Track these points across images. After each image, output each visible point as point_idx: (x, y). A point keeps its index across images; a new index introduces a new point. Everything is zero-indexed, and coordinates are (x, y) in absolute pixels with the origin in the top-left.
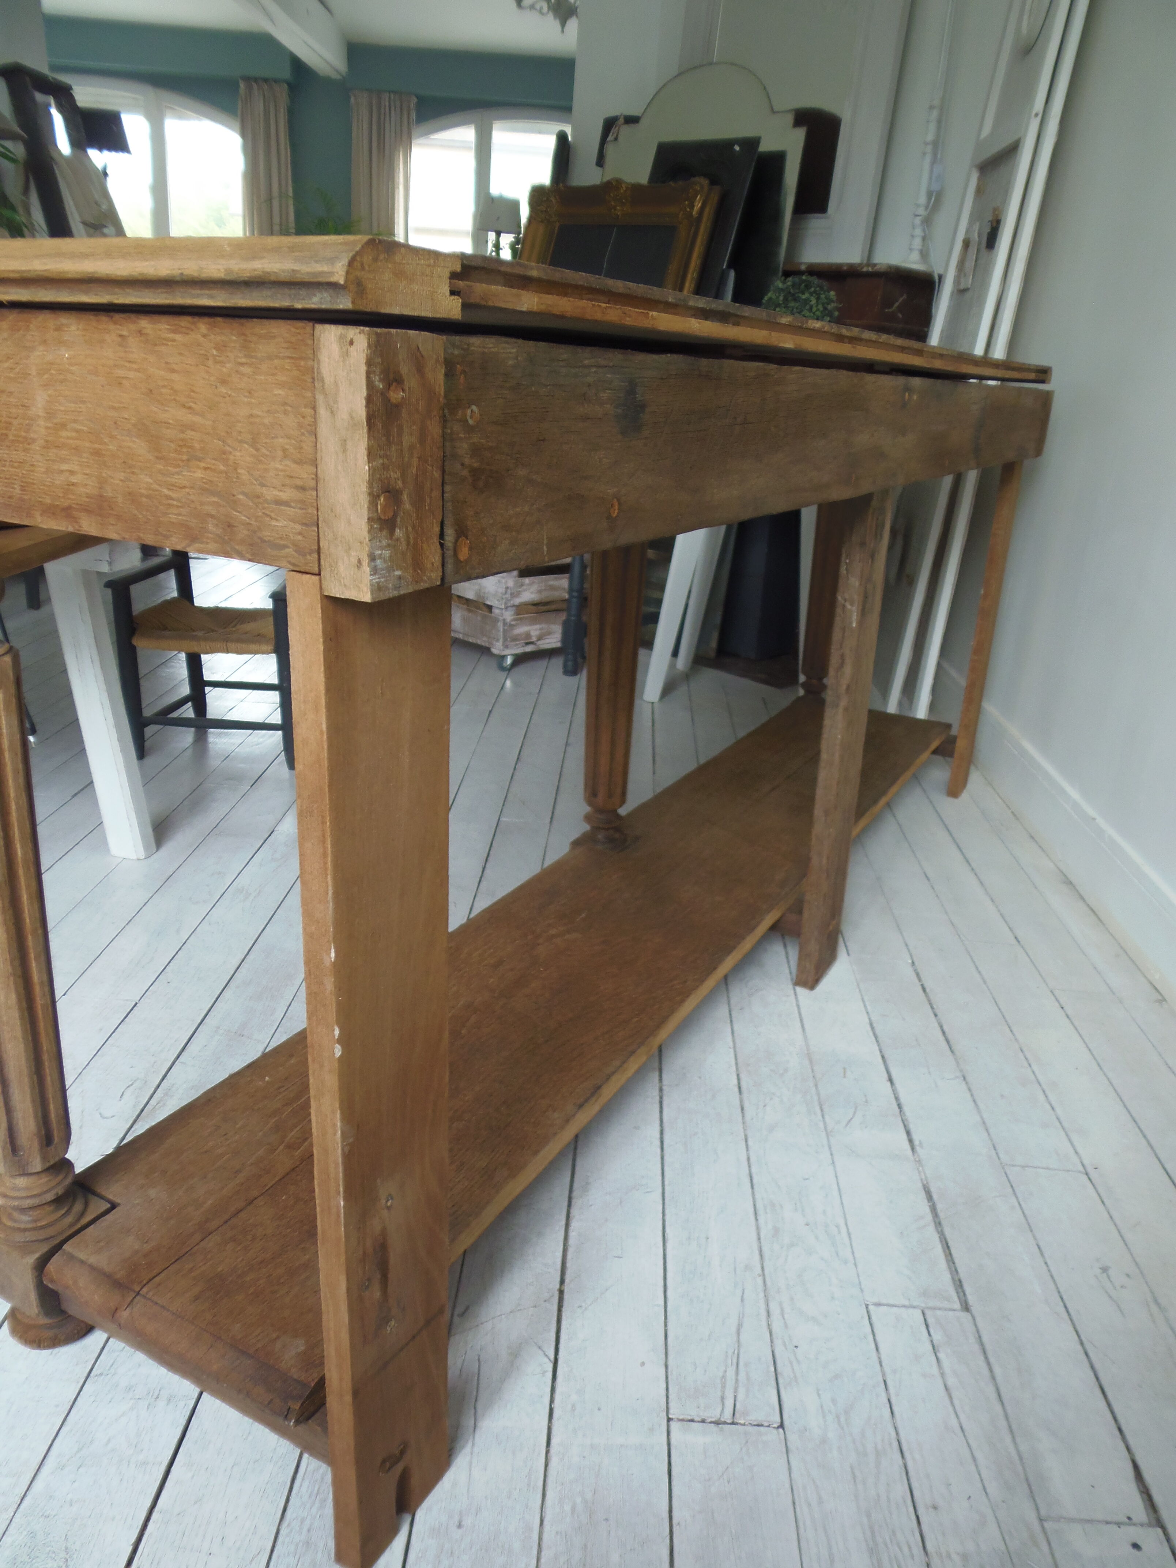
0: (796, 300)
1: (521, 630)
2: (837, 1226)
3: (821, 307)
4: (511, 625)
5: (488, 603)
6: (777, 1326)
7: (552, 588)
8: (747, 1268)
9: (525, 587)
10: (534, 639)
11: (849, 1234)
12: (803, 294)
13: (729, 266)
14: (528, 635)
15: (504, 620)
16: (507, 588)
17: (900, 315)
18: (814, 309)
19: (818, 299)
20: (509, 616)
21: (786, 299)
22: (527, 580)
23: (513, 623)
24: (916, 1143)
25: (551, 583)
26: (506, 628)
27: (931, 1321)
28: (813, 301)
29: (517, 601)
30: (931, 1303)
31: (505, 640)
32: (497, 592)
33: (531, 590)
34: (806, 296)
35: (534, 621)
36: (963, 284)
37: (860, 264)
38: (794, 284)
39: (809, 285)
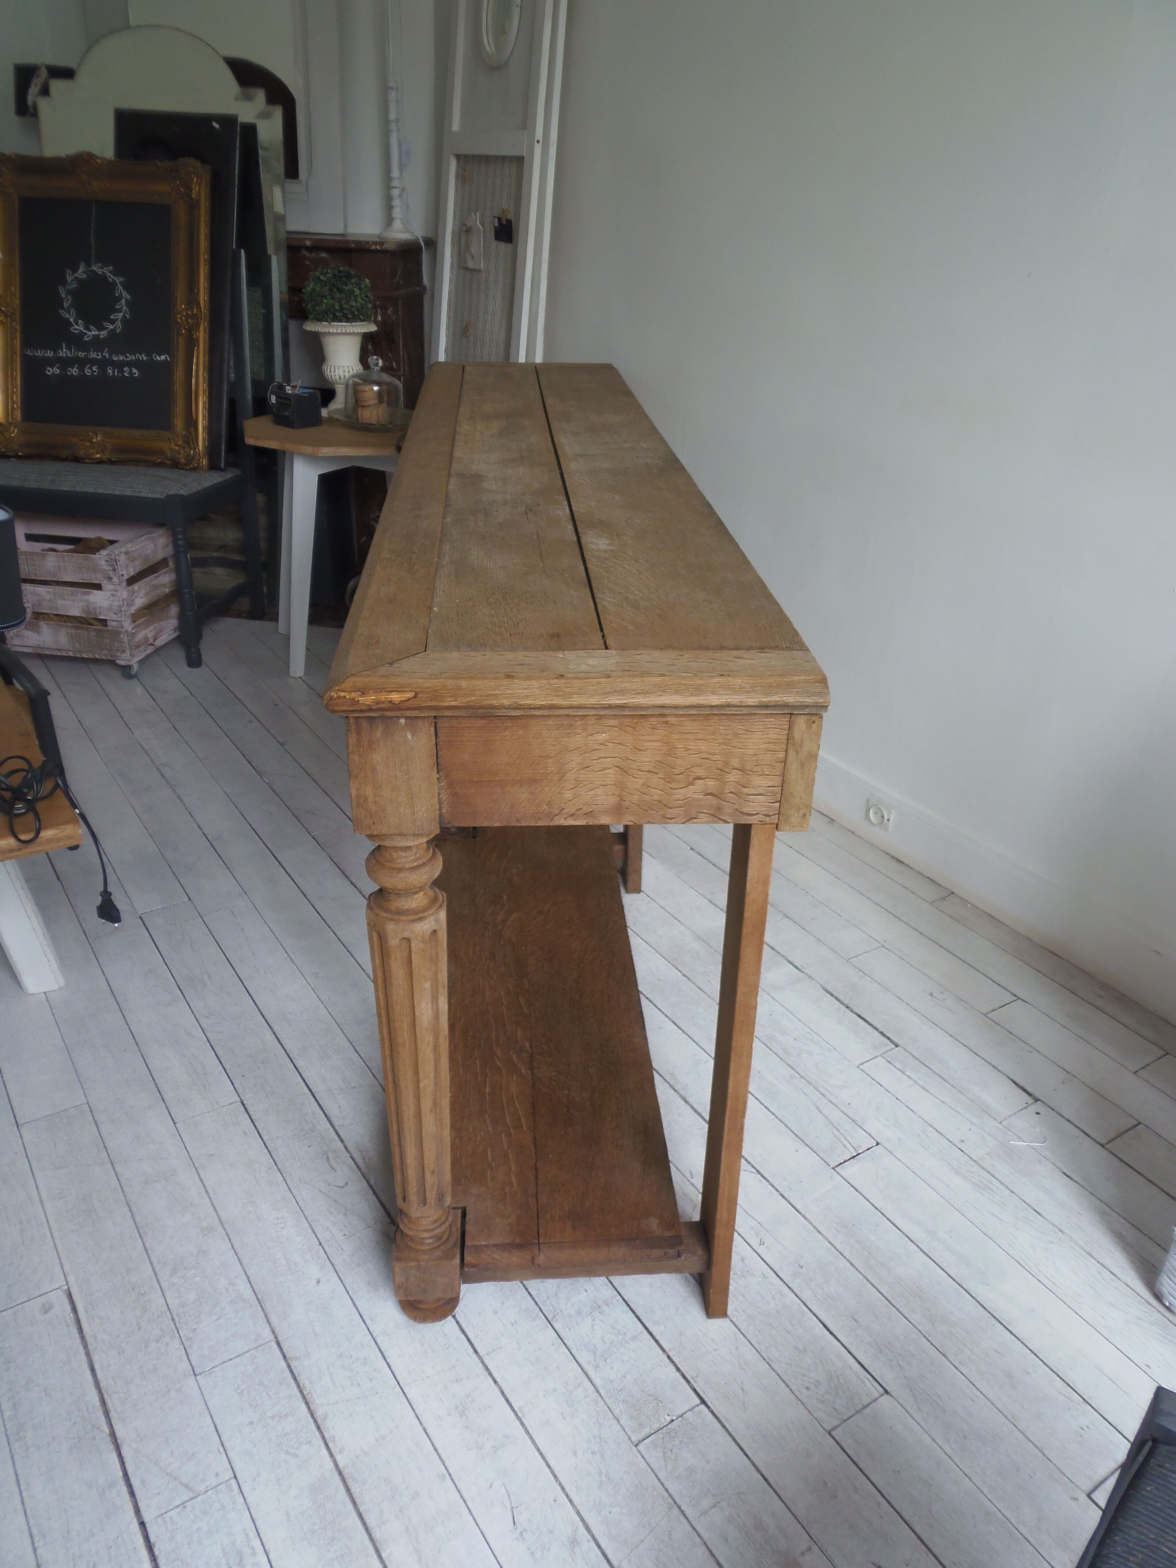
0: (340, 291)
1: (140, 636)
2: (808, 1033)
3: (363, 296)
4: (133, 634)
5: (102, 617)
6: (832, 1098)
7: (155, 587)
8: (792, 1077)
9: (136, 594)
10: (151, 641)
11: (817, 1034)
12: (346, 285)
13: (239, 246)
14: (146, 638)
15: (126, 631)
16: (123, 600)
17: (401, 282)
18: (359, 299)
19: (360, 289)
20: (128, 625)
22: (136, 587)
23: (133, 631)
24: (800, 967)
25: (156, 582)
26: (129, 638)
27: (889, 1059)
28: (357, 292)
29: (133, 610)
30: (883, 1051)
31: (131, 649)
32: (111, 606)
33: (141, 595)
34: (350, 287)
35: (148, 624)
36: (470, 265)
37: (367, 242)
38: (334, 276)
39: (349, 276)
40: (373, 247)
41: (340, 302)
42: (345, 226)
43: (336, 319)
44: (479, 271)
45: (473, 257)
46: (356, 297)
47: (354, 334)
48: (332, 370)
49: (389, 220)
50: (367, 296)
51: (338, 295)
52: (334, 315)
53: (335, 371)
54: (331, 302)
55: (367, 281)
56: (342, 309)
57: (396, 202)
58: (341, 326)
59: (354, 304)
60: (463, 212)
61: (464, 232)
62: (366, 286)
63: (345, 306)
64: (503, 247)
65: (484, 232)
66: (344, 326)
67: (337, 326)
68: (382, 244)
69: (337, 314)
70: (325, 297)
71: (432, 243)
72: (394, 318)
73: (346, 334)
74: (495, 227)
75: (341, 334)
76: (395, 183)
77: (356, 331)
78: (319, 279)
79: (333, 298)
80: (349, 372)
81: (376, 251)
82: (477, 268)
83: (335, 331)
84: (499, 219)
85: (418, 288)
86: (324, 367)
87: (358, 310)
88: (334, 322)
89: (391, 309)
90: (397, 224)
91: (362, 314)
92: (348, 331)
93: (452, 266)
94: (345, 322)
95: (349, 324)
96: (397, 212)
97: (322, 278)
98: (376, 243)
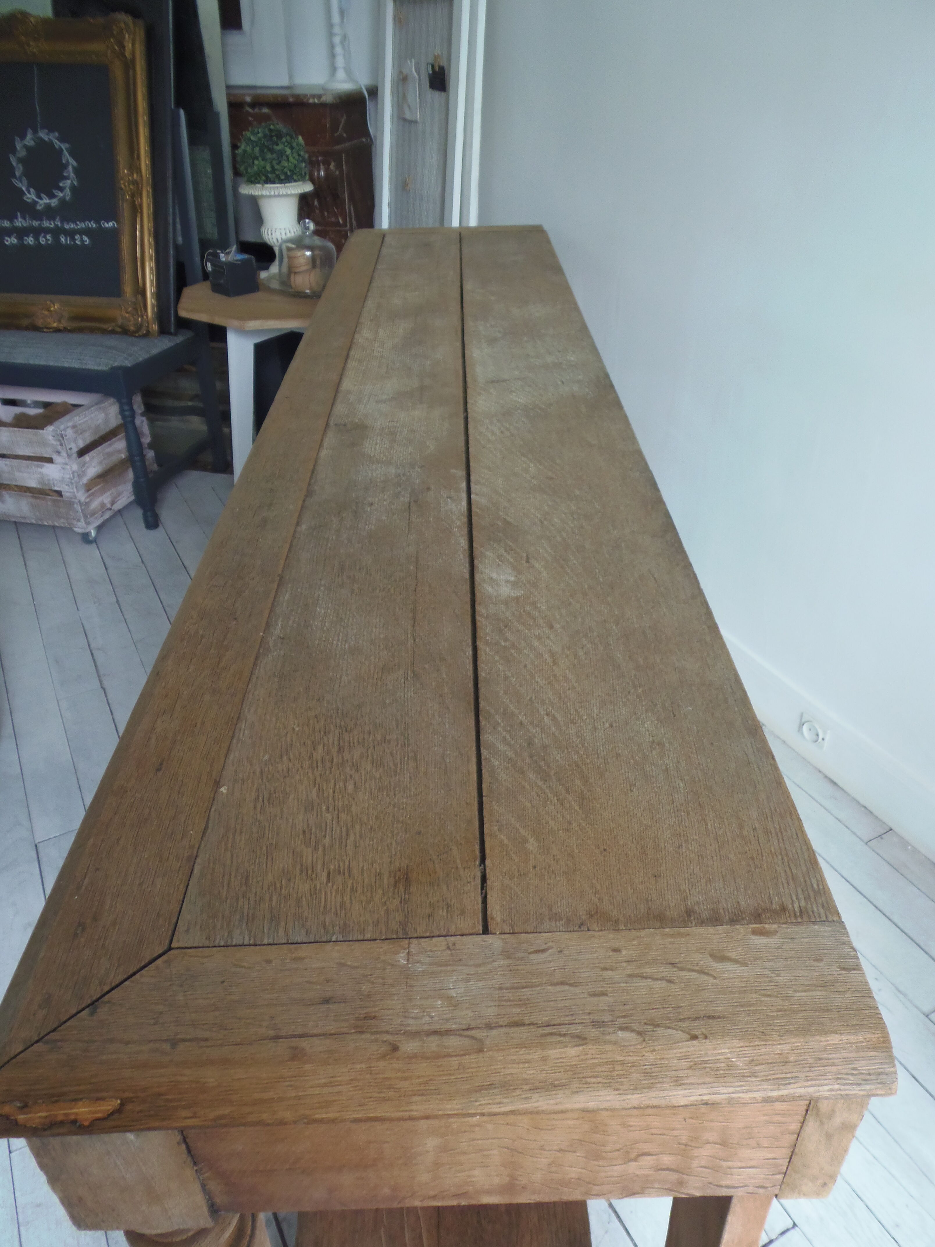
0: (271, 151)
1: (95, 504)
3: (295, 155)
4: (86, 503)
5: (56, 488)
7: (109, 455)
9: (87, 465)
10: (109, 506)
12: (277, 145)
13: (177, 106)
14: (103, 505)
15: (79, 501)
16: (73, 473)
17: (345, 135)
18: (291, 159)
19: (292, 148)
20: (82, 496)
21: (262, 151)
22: (87, 458)
23: (87, 500)
25: (108, 450)
26: (83, 508)
28: (288, 151)
29: (85, 480)
31: (85, 517)
32: (63, 478)
33: (93, 464)
34: (280, 147)
35: (102, 492)
36: (408, 116)
37: (306, 96)
38: (265, 136)
39: (279, 136)
40: (311, 101)
41: (271, 163)
42: (291, 77)
43: (268, 181)
44: (416, 122)
45: (409, 107)
46: (287, 157)
47: (287, 196)
48: (269, 233)
49: (333, 69)
50: (299, 155)
51: (269, 156)
52: (267, 177)
53: (272, 234)
54: (262, 163)
55: (300, 138)
56: (273, 170)
57: (339, 50)
58: (274, 188)
59: (286, 164)
60: (400, 59)
61: (402, 80)
62: (299, 144)
63: (276, 167)
64: (437, 95)
65: (420, 80)
66: (277, 187)
67: (270, 187)
68: (319, 96)
69: (270, 175)
70: (257, 158)
71: (374, 92)
72: (337, 173)
73: (279, 196)
74: (429, 75)
75: (275, 196)
76: (337, 30)
77: (289, 193)
78: (250, 139)
79: (264, 159)
80: (286, 234)
81: (314, 105)
82: (414, 119)
83: (268, 194)
84: (433, 66)
85: (364, 140)
86: (263, 230)
87: (290, 171)
88: (267, 183)
89: (333, 164)
90: (341, 74)
91: (296, 174)
92: (281, 193)
93: (392, 116)
94: (278, 183)
95: (283, 185)
96: (340, 61)
97: (252, 138)
98: (313, 96)
